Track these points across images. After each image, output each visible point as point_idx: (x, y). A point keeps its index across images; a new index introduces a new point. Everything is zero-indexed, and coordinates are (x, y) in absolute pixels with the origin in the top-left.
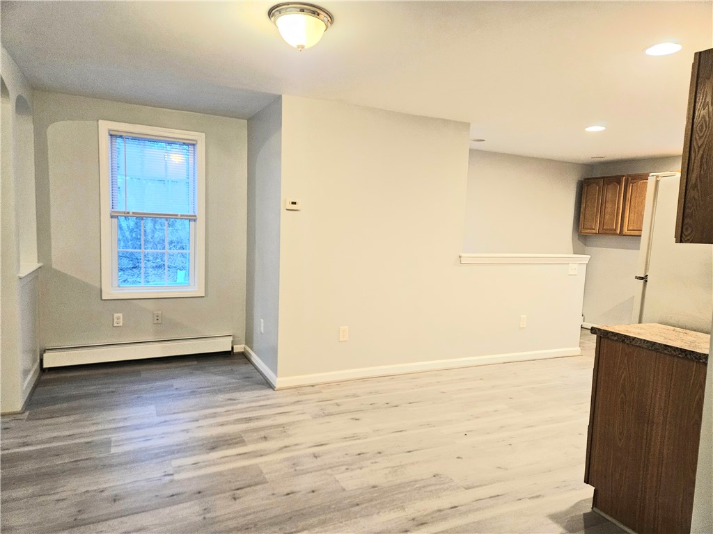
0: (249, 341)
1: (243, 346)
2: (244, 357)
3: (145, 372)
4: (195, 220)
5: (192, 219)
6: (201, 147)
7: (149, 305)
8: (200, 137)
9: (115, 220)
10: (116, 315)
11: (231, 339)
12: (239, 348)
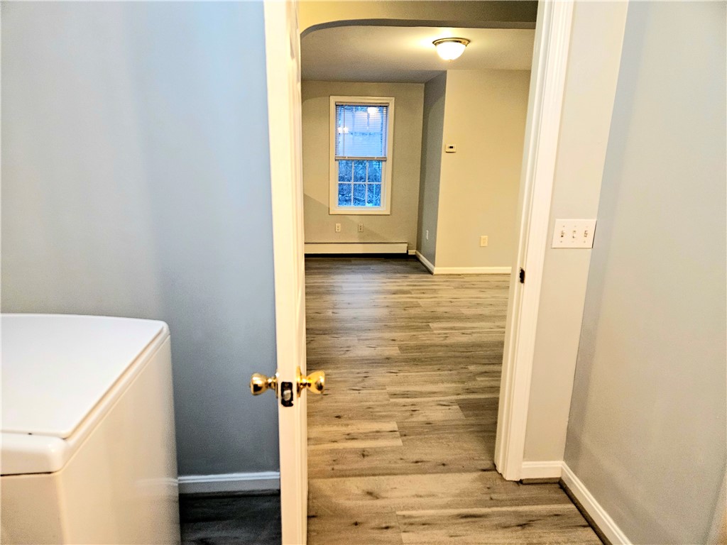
0: (419, 248)
1: (415, 251)
2: (415, 258)
3: (354, 261)
4: (385, 161)
5: (384, 160)
6: (391, 108)
7: (356, 219)
8: (391, 101)
9: (337, 162)
10: (337, 224)
11: (406, 245)
12: (412, 252)
